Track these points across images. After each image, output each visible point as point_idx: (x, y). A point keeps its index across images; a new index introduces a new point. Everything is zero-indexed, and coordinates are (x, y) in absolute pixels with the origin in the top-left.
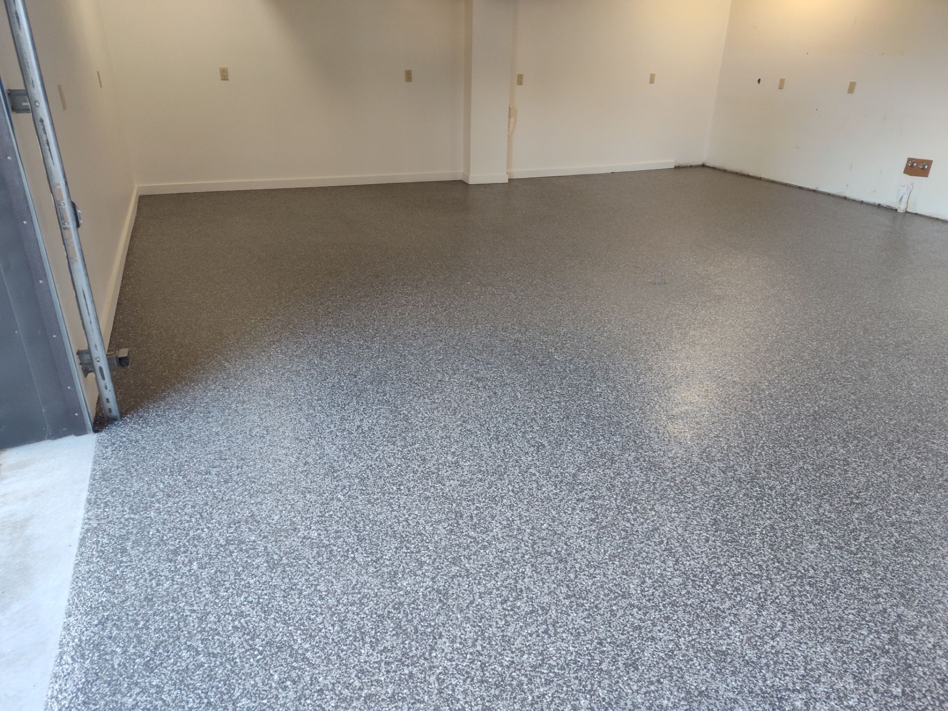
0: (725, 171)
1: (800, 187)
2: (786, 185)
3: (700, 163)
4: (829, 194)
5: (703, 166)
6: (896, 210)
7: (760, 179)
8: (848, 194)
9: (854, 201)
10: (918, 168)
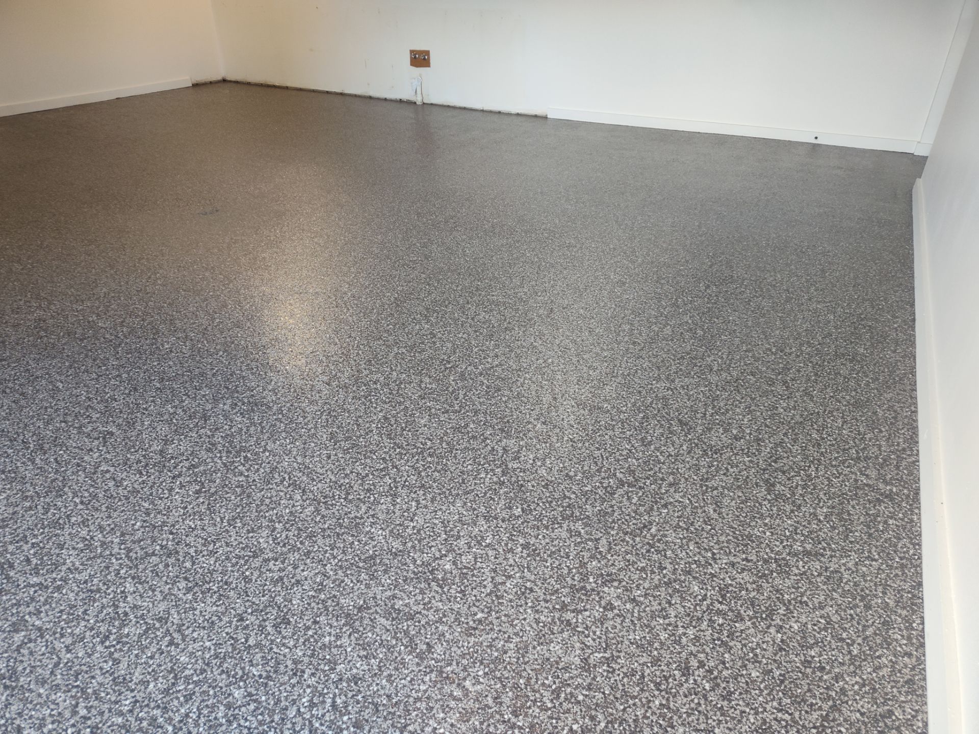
0: (249, 84)
1: (329, 92)
2: (314, 91)
3: (220, 78)
4: (356, 96)
5: (224, 81)
6: (415, 103)
8: (372, 93)
9: (378, 99)
10: (420, 59)
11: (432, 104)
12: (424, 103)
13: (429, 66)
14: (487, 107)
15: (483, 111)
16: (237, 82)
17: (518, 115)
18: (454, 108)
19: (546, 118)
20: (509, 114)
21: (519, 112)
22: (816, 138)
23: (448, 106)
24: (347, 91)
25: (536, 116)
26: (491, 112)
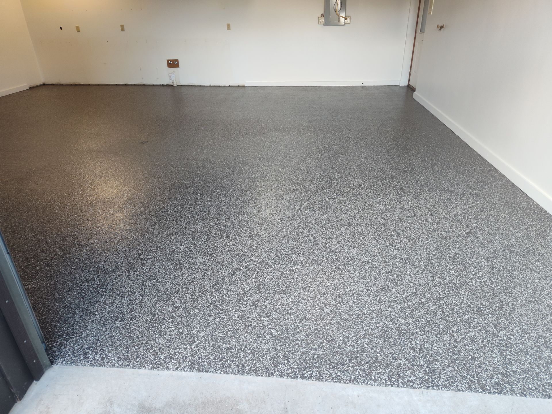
0: (62, 85)
1: (116, 85)
2: (107, 85)
3: (41, 83)
4: (135, 85)
5: (44, 84)
6: (173, 86)
7: (89, 85)
8: (145, 83)
9: (149, 85)
10: (173, 64)
11: (182, 85)
12: (177, 85)
13: (179, 67)
14: (213, 84)
15: (210, 86)
16: (53, 85)
17: (229, 86)
18: (195, 86)
19: (244, 86)
20: (225, 87)
21: (230, 85)
22: (363, 83)
23: (191, 86)
24: (129, 83)
25: (239, 86)
26: (215, 86)
